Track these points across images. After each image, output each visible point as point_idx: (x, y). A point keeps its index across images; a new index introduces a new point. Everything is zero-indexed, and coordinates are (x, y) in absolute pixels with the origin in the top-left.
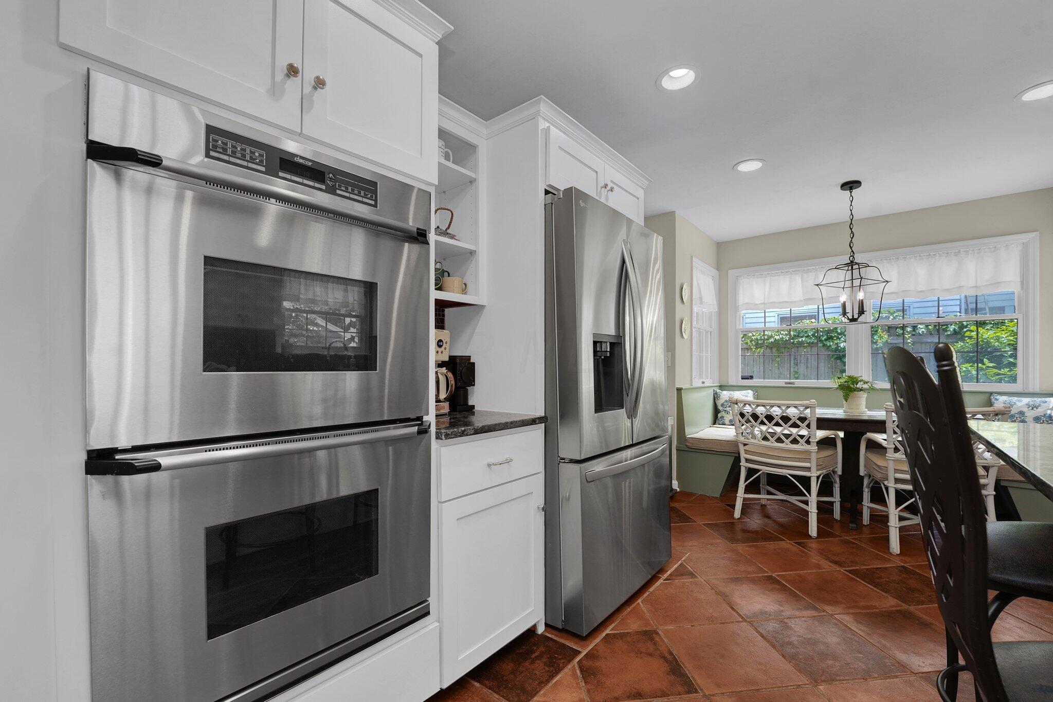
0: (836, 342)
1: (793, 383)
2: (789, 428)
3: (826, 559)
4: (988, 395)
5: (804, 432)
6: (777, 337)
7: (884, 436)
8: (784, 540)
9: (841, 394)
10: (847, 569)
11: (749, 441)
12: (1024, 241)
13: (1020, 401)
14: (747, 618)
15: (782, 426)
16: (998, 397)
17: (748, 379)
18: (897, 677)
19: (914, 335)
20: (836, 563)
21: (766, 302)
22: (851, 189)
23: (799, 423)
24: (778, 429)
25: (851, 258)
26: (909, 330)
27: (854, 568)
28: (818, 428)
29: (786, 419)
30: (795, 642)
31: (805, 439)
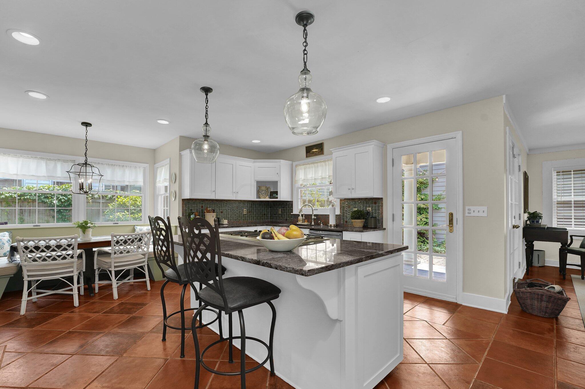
0: (50, 200)
1: (39, 226)
2: (61, 252)
3: (90, 313)
4: (133, 227)
5: (70, 252)
6: (7, 195)
7: (110, 248)
8: (62, 314)
9: (80, 230)
10: (102, 313)
11: (31, 263)
12: (145, 166)
13: (144, 228)
14: (73, 353)
15: (57, 251)
16: (137, 227)
17: (3, 224)
18: (144, 337)
19: (92, 198)
20: (95, 312)
21: (18, 174)
22: (87, 126)
23: (67, 248)
24: (43, 254)
25: (86, 161)
26: (90, 196)
27: (104, 311)
28: (78, 249)
29: (48, 247)
30: (103, 348)
31: (70, 256)
